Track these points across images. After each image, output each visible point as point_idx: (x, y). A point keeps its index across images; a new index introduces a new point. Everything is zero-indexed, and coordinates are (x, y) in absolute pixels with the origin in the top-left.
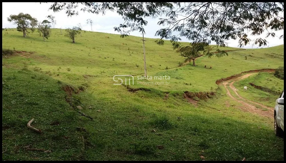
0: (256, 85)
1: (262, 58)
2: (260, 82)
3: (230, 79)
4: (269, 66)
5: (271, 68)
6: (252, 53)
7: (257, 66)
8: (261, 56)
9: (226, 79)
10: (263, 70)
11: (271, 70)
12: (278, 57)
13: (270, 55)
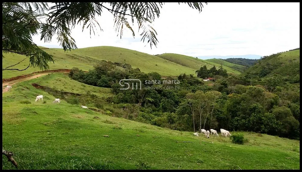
0: (41, 86)
1: (63, 59)
2: (47, 82)
3: (15, 79)
4: (66, 67)
5: (68, 69)
6: (54, 53)
7: (55, 66)
8: (62, 57)
9: (9, 80)
10: (60, 70)
11: (67, 70)
12: (78, 58)
13: (71, 56)
